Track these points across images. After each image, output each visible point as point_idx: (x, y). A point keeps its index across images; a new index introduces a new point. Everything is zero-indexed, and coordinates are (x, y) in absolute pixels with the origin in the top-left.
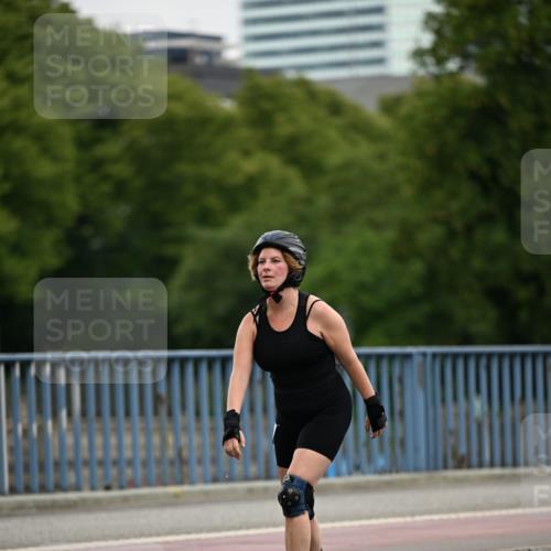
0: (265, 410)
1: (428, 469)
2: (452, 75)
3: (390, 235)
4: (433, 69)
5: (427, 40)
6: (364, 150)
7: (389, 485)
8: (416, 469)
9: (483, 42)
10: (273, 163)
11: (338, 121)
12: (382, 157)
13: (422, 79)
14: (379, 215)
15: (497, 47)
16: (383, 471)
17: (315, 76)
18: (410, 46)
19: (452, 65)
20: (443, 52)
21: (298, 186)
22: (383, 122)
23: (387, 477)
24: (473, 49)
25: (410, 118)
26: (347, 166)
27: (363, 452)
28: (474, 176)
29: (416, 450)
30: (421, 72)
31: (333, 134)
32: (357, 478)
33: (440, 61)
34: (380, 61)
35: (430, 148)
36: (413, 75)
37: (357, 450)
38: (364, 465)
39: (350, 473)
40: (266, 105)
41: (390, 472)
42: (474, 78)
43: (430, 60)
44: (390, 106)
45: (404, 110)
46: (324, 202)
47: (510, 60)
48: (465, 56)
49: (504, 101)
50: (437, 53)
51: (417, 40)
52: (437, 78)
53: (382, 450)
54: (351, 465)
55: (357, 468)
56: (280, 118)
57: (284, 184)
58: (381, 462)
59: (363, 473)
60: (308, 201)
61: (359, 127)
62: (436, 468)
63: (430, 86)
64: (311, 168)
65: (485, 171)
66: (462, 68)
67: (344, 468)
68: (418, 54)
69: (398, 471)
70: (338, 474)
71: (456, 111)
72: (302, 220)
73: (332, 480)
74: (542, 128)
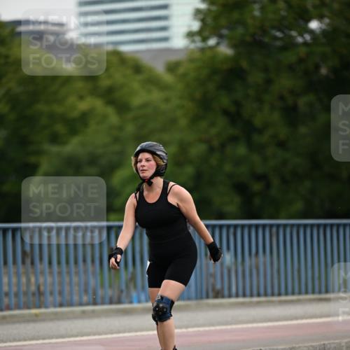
0: (93, 261)
1: (197, 298)
2: (211, 48)
4: (199, 44)
5: (196, 26)
6: (156, 96)
8: (189, 299)
9: (231, 27)
10: (98, 104)
11: (139, 77)
12: (167, 100)
13: (192, 51)
14: (166, 137)
15: (240, 30)
17: (125, 48)
18: (185, 30)
19: (212, 42)
20: (206, 34)
21: (114, 118)
22: (168, 78)
24: (225, 32)
25: (184, 75)
26: (145, 105)
28: (226, 113)
29: (189, 286)
30: (192, 46)
31: (136, 85)
33: (205, 39)
34: (166, 39)
35: (198, 95)
36: (186, 49)
42: (225, 50)
43: (198, 38)
44: (172, 68)
45: (181, 70)
46: (130, 128)
47: (248, 39)
48: (221, 36)
49: (244, 64)
50: (202, 34)
51: (190, 26)
52: (202, 50)
57: (105, 117)
60: (121, 128)
61: (153, 81)
62: (201, 298)
63: (197, 55)
64: (122, 107)
65: (233, 109)
66: (218, 44)
67: (143, 297)
68: (190, 35)
70: (139, 302)
71: (214, 72)
72: (116, 140)
73: (136, 305)
74: (269, 82)
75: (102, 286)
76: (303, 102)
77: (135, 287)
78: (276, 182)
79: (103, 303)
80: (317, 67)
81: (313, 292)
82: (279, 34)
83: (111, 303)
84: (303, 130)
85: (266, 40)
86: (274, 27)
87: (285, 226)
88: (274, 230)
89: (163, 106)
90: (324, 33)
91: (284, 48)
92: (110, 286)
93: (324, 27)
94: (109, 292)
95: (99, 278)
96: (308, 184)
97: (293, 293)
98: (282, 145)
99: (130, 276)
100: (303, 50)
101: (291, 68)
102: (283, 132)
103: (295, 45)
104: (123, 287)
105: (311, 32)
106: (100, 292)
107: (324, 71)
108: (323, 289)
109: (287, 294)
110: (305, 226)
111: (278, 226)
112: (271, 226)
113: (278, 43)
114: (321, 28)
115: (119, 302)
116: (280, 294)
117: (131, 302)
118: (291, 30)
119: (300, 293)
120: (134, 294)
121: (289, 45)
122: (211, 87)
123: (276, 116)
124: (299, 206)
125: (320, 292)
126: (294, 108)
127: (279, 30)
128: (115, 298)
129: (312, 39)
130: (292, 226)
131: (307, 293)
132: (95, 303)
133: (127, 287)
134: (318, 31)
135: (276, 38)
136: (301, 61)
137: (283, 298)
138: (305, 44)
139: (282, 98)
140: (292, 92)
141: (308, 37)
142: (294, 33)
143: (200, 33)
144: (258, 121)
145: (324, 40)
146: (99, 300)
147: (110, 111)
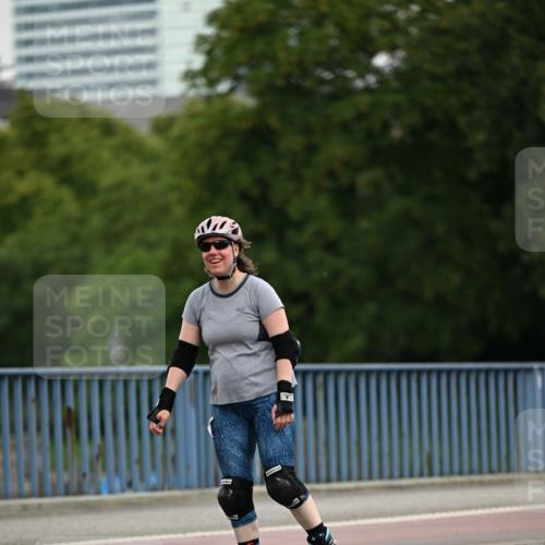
0: (39, 428)
1: (199, 486)
2: (222, 96)
3: (162, 254)
4: (204, 91)
5: (198, 62)
6: (137, 171)
7: (162, 502)
8: (188, 487)
9: (254, 63)
10: (48, 183)
11: (111, 142)
12: (154, 177)
13: (193, 102)
14: (152, 235)
15: (267, 69)
16: (154, 489)
18: (182, 68)
19: (223, 87)
20: (214, 74)
21: (71, 205)
22: (155, 143)
23: (158, 494)
24: (243, 71)
25: (181, 138)
26: (120, 186)
27: (136, 469)
28: (245, 196)
29: (188, 467)
30: (192, 93)
31: (106, 155)
32: (129, 495)
33: (212, 83)
35: (202, 169)
36: (183, 96)
37: (129, 467)
38: (136, 482)
39: (123, 491)
40: (40, 126)
41: (163, 489)
42: (244, 100)
43: (201, 81)
44: (162, 126)
45: (175, 131)
46: (96, 222)
47: (280, 82)
48: (237, 79)
49: (273, 121)
50: (208, 74)
51: (190, 62)
52: (208, 99)
53: (154, 467)
54: (124, 482)
55: (130, 485)
56: (53, 138)
57: (58, 203)
58: (153, 479)
59: (136, 490)
60: (82, 221)
61: (131, 148)
62: (207, 486)
63: (201, 107)
64: (84, 189)
65: (255, 191)
66: (232, 90)
67: (117, 485)
68: (189, 76)
69: (170, 489)
70: (111, 492)
71: (227, 133)
72: (74, 239)
73: (105, 497)
74: (312, 149)
75: (54, 466)
76: (363, 180)
77: (104, 469)
78: (322, 304)
79: (55, 494)
80: (386, 127)
81: (381, 477)
82: (327, 75)
83: (67, 493)
84: (364, 224)
85: (308, 83)
86: (319, 64)
87: (337, 373)
88: (320, 379)
89: (148, 187)
90: (397, 72)
91: (335, 97)
92: (66, 467)
93: (397, 63)
94: (65, 477)
95: (48, 453)
96: (371, 308)
97: (350, 479)
98: (331, 247)
99: (96, 451)
100: (364, 100)
101: (345, 127)
102: (334, 227)
103: (352, 92)
104: (87, 469)
105: (377, 71)
106: (50, 477)
107: (396, 133)
108: (396, 473)
109: (339, 479)
110: (368, 373)
111: (327, 373)
112: (316, 373)
113: (326, 89)
114: (391, 65)
115: (80, 492)
116: (328, 480)
117: (98, 492)
118: (346, 68)
119: (360, 478)
120: (103, 480)
121: (343, 92)
122: (222, 157)
123: (323, 202)
124: (358, 342)
125: (391, 477)
126: (351, 190)
127: (328, 68)
128: (74, 486)
129: (378, 82)
130: (348, 372)
131: (370, 477)
132: (42, 494)
133: (92, 468)
134: (387, 70)
135: (322, 81)
136: (361, 116)
137: (334, 485)
138: (368, 90)
139: (331, 174)
140: (347, 164)
141: (372, 79)
142: (350, 74)
143: (204, 72)
144: (294, 211)
145: (395, 84)
146: (48, 489)
147: (66, 193)
